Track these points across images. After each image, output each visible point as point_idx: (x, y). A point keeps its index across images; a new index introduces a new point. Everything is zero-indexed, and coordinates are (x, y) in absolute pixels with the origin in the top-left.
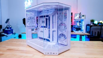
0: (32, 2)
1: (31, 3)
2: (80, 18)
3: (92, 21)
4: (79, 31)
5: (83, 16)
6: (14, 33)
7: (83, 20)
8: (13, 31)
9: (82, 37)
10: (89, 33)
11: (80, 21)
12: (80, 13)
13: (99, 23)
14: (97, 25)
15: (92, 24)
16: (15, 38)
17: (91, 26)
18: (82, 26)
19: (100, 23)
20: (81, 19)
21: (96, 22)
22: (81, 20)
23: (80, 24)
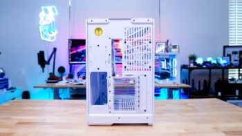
0: (57, 14)
1: (55, 17)
2: (167, 51)
3: (193, 58)
4: (167, 80)
5: (175, 47)
6: (12, 88)
7: (174, 56)
8: (7, 82)
9: (174, 92)
10: (187, 84)
11: (168, 57)
12: (168, 41)
13: (205, 63)
14: (202, 66)
15: (192, 65)
16: (14, 99)
17: (191, 69)
18: (172, 69)
19: (207, 62)
20: (169, 53)
21: (200, 61)
22: (170, 55)
23: (167, 66)
